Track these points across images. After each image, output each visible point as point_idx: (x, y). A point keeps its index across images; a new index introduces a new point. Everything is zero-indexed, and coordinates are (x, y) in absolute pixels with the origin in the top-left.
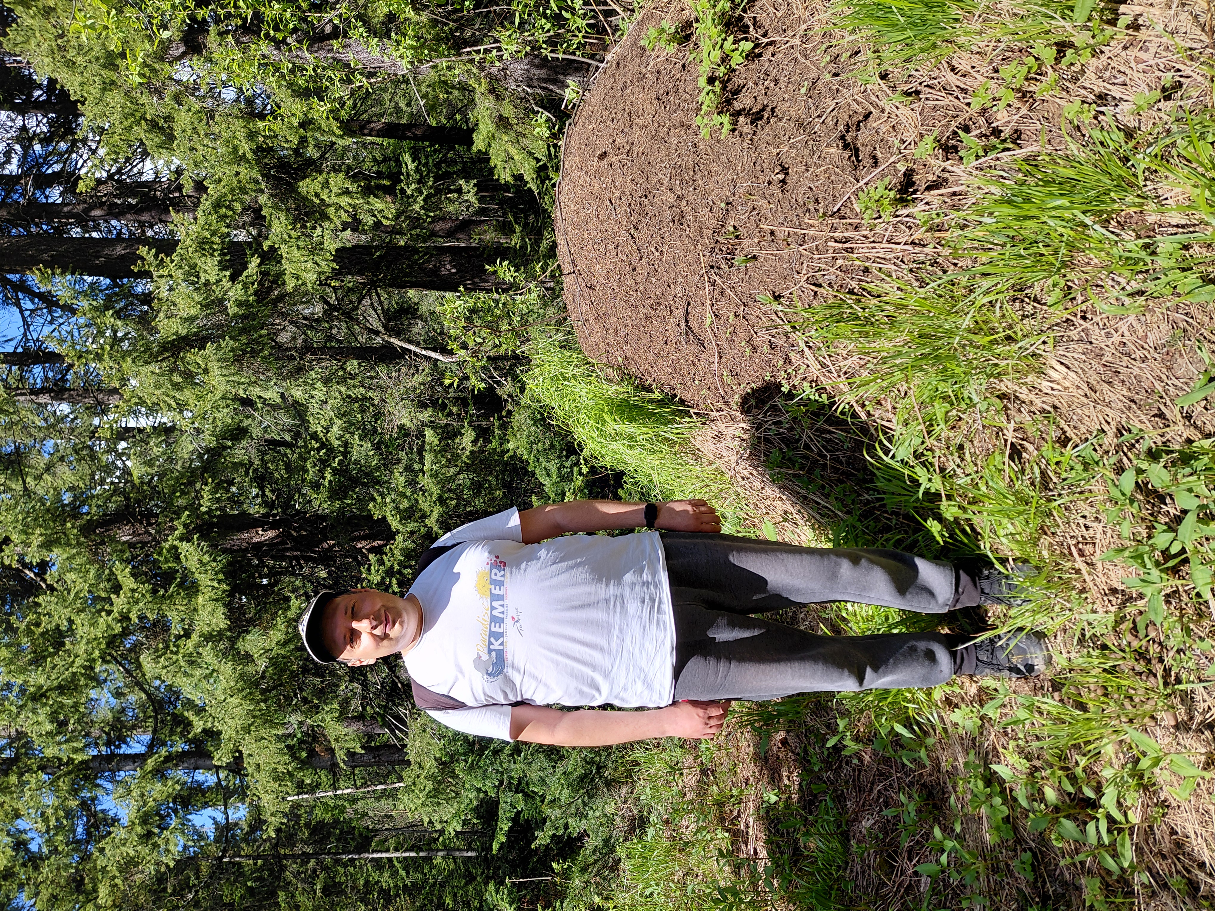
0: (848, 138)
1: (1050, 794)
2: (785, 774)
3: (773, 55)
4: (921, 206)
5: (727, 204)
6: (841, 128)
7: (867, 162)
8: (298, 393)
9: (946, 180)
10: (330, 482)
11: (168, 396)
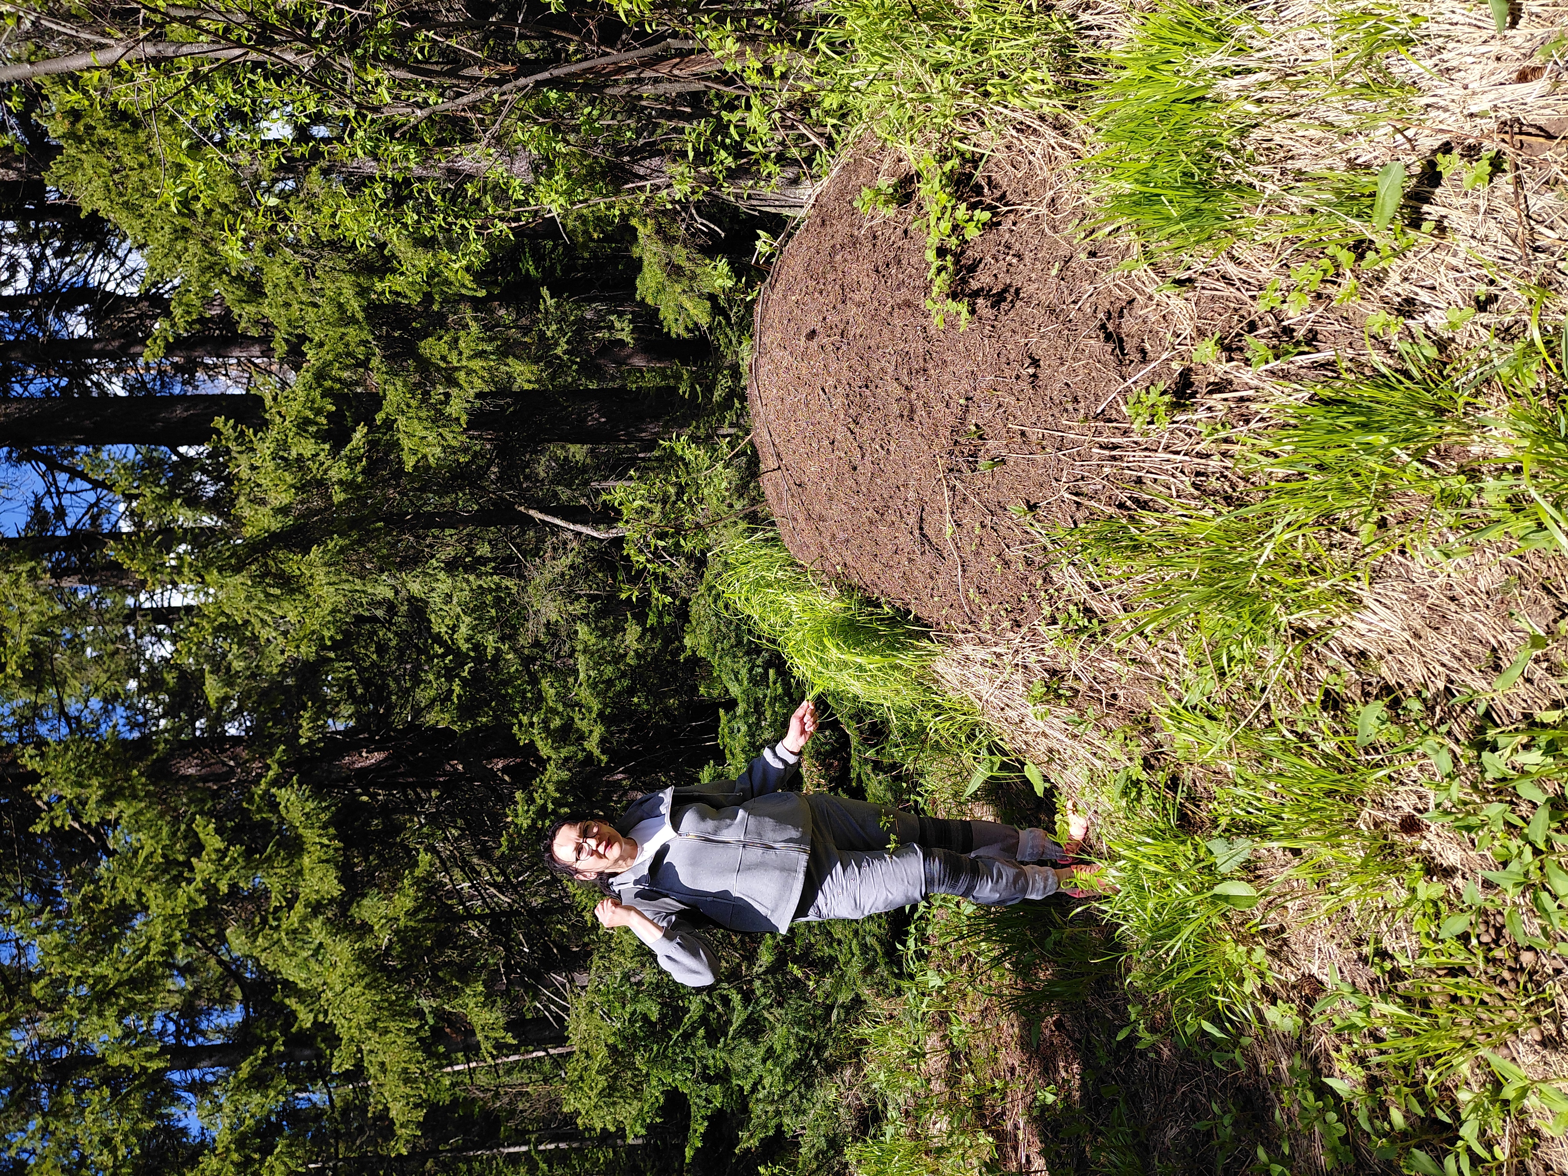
0: (1110, 327)
1: (1397, 1117)
2: (1062, 1064)
3: (1014, 224)
4: (1202, 414)
5: (967, 399)
6: (1101, 315)
7: (1136, 357)
8: (416, 587)
9: (1231, 383)
10: (459, 697)
11: (260, 608)
